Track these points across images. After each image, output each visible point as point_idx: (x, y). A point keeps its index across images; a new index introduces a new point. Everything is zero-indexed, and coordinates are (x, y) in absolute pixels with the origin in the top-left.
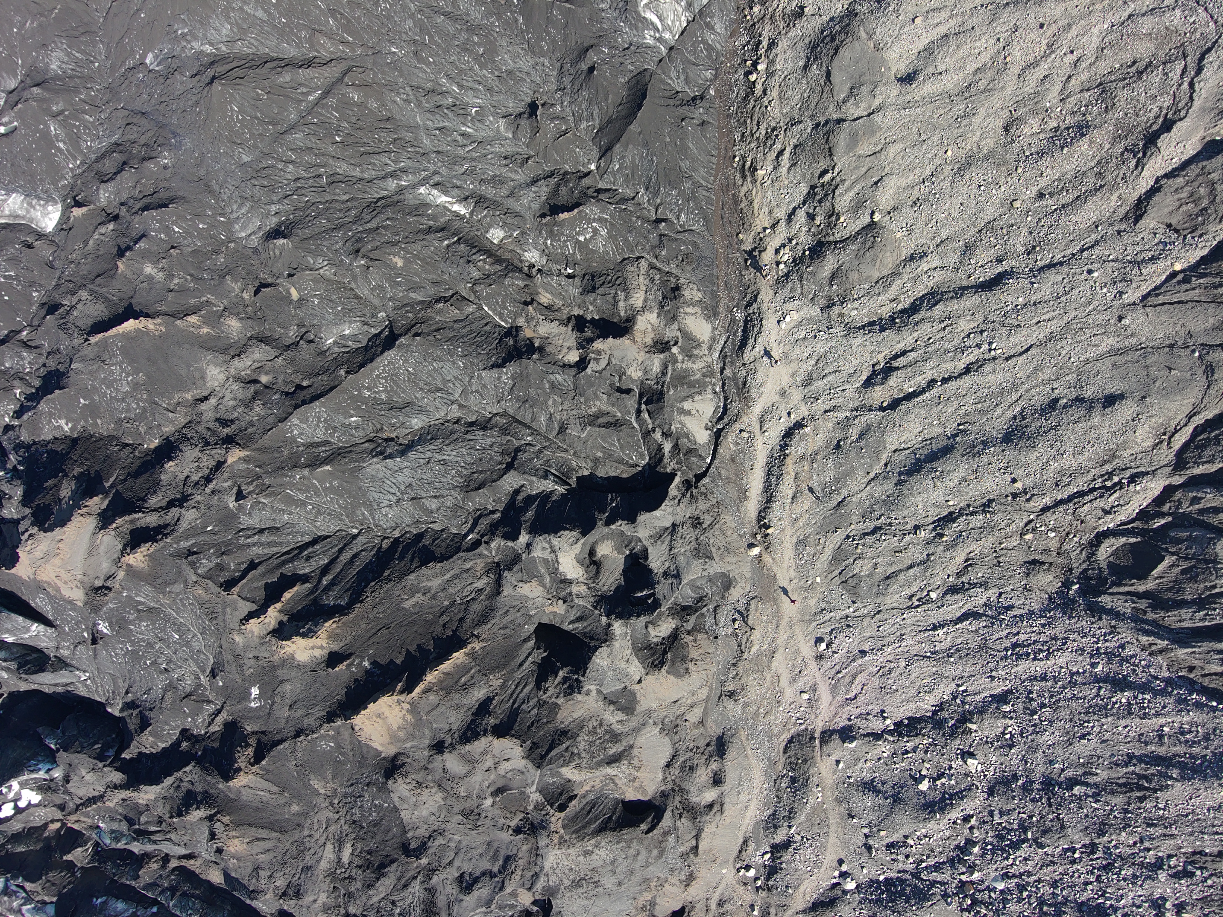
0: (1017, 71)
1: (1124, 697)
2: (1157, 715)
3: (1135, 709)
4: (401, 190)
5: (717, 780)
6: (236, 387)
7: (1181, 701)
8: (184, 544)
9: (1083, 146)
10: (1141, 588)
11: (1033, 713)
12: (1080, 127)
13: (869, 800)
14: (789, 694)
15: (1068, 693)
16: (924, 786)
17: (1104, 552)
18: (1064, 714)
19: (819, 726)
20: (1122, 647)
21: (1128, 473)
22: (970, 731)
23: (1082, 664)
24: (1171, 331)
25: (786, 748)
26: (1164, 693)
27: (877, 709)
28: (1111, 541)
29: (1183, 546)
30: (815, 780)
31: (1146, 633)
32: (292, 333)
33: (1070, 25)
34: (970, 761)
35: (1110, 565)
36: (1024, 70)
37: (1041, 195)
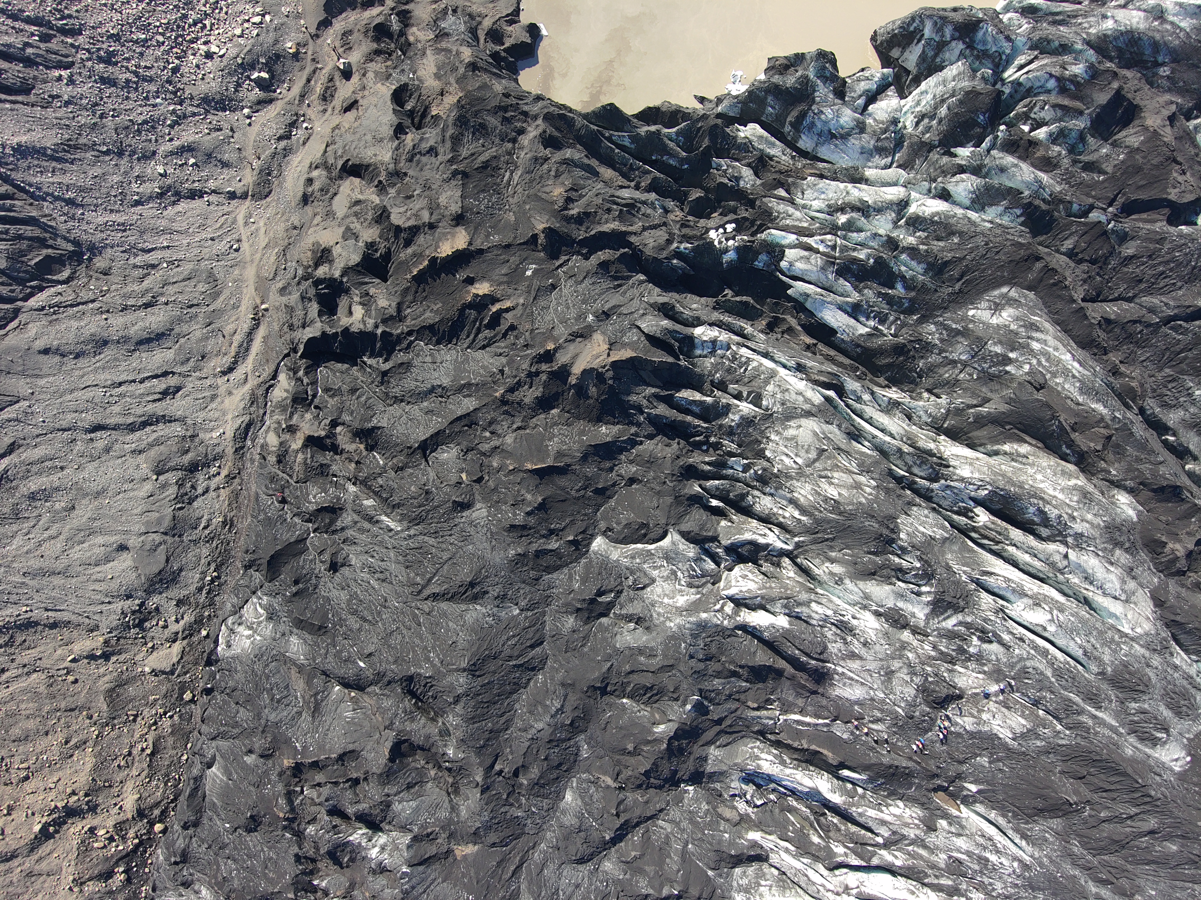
0: (61, 537)
1: (70, 195)
2: (53, 183)
3: (65, 188)
4: (408, 529)
5: (310, 181)
6: (500, 432)
7: (39, 189)
8: (529, 352)
9: (33, 488)
10: (50, 251)
11: (121, 193)
12: (33, 498)
13: (226, 157)
14: (262, 224)
15: (100, 201)
16: (192, 161)
17: (66, 274)
18: (104, 191)
19: (248, 202)
20: (66, 221)
21: (45, 312)
22: (159, 188)
23: (89, 215)
24: (8, 381)
25: (270, 192)
26: (48, 194)
27: (211, 207)
28: (61, 279)
29: (24, 269)
30: (255, 173)
31: (51, 227)
32: (469, 456)
33: (27, 553)
34: (162, 172)
35: (65, 266)
36: (57, 537)
37: (62, 468)
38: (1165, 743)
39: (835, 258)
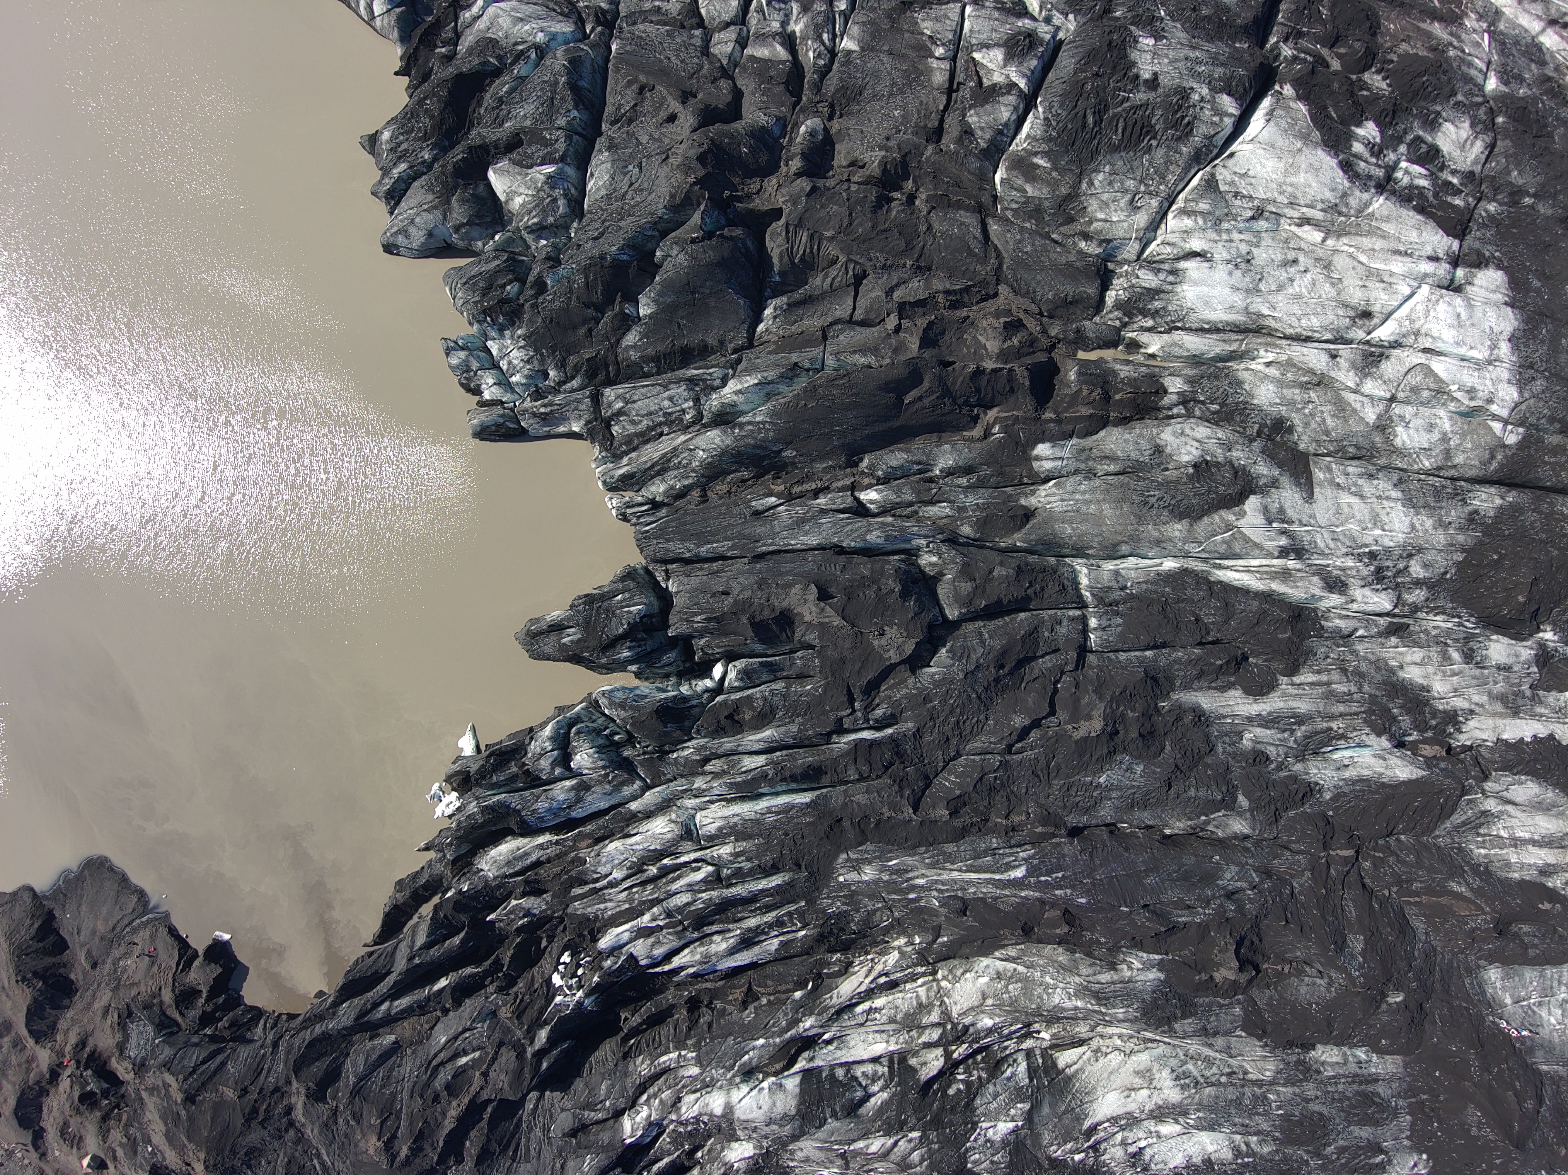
38: (1390, 1162)
39: (681, 922)
